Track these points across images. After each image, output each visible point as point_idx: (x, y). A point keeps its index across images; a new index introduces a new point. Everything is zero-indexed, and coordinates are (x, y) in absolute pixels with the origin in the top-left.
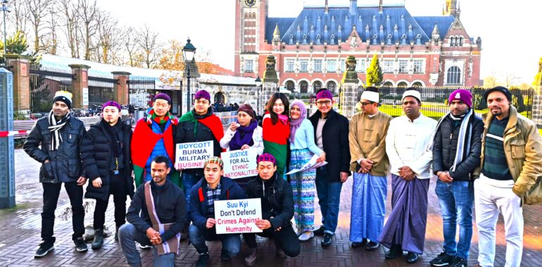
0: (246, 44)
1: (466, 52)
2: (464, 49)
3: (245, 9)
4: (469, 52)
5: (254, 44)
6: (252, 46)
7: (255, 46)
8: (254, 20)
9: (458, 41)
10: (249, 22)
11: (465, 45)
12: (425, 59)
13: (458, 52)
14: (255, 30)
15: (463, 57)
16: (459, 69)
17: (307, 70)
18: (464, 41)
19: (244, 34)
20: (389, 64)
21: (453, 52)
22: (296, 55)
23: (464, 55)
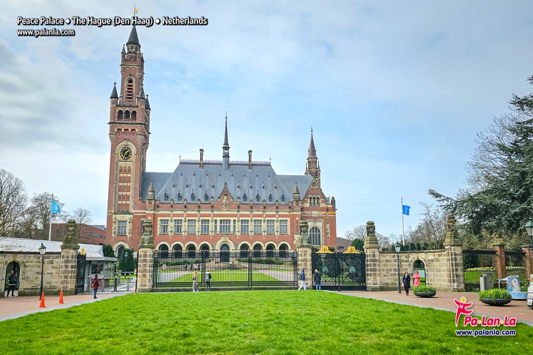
0: (120, 202)
1: (323, 213)
2: (321, 209)
3: (120, 163)
4: (325, 213)
5: (128, 202)
6: (126, 204)
8: (129, 175)
9: (316, 200)
10: (124, 177)
11: (323, 205)
12: (289, 219)
13: (316, 212)
14: (130, 186)
15: (321, 218)
16: (318, 229)
17: (181, 232)
18: (321, 201)
19: (119, 191)
20: (258, 225)
21: (313, 212)
22: (170, 214)
23: (322, 216)
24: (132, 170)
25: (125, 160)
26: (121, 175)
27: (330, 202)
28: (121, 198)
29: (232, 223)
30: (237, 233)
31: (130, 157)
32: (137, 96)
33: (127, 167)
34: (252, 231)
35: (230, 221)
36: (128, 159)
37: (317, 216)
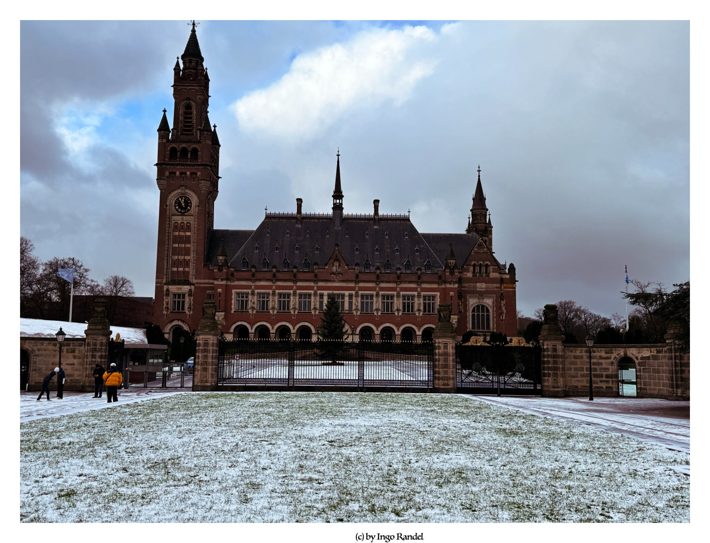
0: (175, 269)
1: (495, 285)
2: (493, 281)
3: (174, 218)
4: (498, 285)
5: (187, 269)
6: (184, 272)
7: (188, 272)
8: (188, 234)
9: (483, 269)
10: (181, 237)
11: (493, 275)
12: (438, 294)
13: (484, 285)
14: (189, 248)
15: (492, 292)
16: (487, 308)
17: (267, 309)
18: (491, 270)
19: (172, 255)
20: (388, 301)
21: (478, 284)
22: (251, 286)
23: (493, 289)
24: (192, 226)
25: (183, 214)
26: (177, 233)
27: (507, 271)
28: (177, 263)
29: (347, 299)
30: (354, 313)
31: (189, 210)
32: (200, 127)
33: (185, 222)
34: (377, 310)
35: (343, 296)
36: (186, 212)
37: (484, 290)
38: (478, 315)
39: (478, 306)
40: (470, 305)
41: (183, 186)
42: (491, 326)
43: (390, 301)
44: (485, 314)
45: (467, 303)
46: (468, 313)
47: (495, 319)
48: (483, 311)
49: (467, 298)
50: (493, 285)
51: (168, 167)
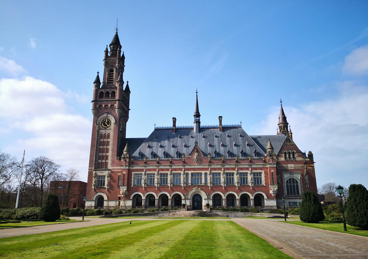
0: (100, 161)
2: (299, 162)
3: (101, 131)
5: (107, 161)
6: (105, 162)
7: (107, 163)
8: (108, 140)
9: (292, 155)
10: (104, 142)
11: (298, 159)
13: (293, 165)
14: (109, 149)
15: (299, 170)
16: (296, 180)
17: (153, 184)
18: (297, 156)
19: (99, 153)
20: (230, 177)
21: (289, 165)
22: (144, 169)
23: (299, 168)
25: (105, 129)
26: (102, 140)
28: (101, 158)
29: (203, 176)
31: (109, 126)
32: (117, 80)
33: (107, 133)
35: (201, 174)
36: (108, 128)
37: (293, 168)
38: (291, 185)
39: (290, 179)
40: (285, 179)
41: (106, 112)
42: (300, 192)
43: (232, 177)
44: (295, 185)
45: (283, 177)
46: (284, 184)
47: (302, 188)
48: (294, 183)
49: (283, 174)
50: (299, 165)
51: (98, 102)
